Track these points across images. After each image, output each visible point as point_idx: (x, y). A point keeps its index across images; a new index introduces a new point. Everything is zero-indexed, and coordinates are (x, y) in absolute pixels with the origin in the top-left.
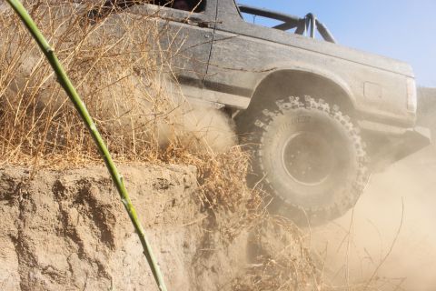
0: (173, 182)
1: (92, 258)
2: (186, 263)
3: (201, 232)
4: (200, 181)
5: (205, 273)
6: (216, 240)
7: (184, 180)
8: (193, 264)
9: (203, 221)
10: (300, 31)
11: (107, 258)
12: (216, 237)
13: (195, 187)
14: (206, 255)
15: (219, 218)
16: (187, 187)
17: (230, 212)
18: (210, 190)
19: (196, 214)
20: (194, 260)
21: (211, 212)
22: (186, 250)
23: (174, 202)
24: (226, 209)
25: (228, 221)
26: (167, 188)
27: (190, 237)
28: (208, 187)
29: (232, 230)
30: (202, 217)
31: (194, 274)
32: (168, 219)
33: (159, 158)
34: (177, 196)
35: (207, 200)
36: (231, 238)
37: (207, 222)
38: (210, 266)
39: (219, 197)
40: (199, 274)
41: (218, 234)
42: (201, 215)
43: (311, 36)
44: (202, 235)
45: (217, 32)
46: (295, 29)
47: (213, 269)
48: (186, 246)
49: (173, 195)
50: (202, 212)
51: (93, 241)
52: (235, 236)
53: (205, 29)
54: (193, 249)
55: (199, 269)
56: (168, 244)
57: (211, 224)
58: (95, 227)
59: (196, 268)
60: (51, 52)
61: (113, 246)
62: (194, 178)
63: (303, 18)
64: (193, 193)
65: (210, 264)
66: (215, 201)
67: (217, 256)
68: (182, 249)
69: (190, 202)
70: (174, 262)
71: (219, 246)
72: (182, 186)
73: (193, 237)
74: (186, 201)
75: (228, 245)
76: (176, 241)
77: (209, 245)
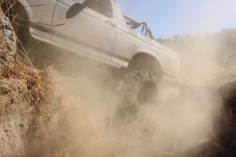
0: (11, 89)
2: (22, 136)
3: (31, 117)
5: (35, 140)
6: (40, 121)
7: (19, 88)
8: (26, 136)
9: (32, 111)
14: (35, 130)
16: (20, 92)
18: (35, 93)
19: (27, 107)
21: (36, 105)
23: (12, 101)
24: (46, 103)
25: (47, 110)
26: (7, 93)
28: (34, 91)
29: (49, 115)
33: (2, 76)
34: (14, 97)
36: (49, 119)
38: (37, 136)
39: (41, 96)
42: (31, 107)
48: (21, 126)
49: (11, 97)
50: (31, 105)
54: (26, 127)
56: (9, 126)
57: (37, 112)
59: (28, 138)
62: (25, 86)
65: (37, 134)
67: (41, 130)
69: (23, 100)
70: (14, 136)
71: (42, 124)
72: (18, 91)
73: (26, 120)
74: (20, 100)
75: (47, 123)
76: (15, 124)
77: (36, 124)
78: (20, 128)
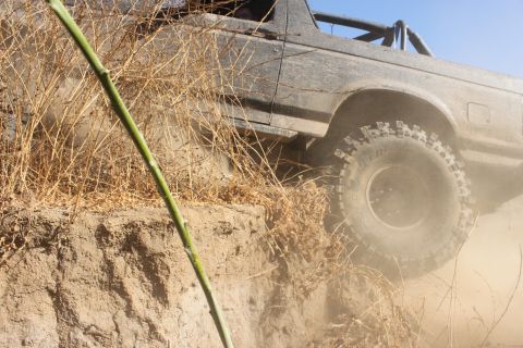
0: (237, 226)
1: (142, 316)
2: (253, 323)
3: (270, 286)
4: (270, 224)
5: (275, 335)
6: (288, 295)
7: (251, 223)
8: (260, 324)
9: (273, 272)
10: (388, 43)
11: (160, 316)
12: (288, 291)
13: (262, 232)
14: (277, 313)
15: (291, 269)
16: (253, 232)
17: (304, 261)
18: (281, 235)
19: (264, 264)
20: (262, 319)
21: (281, 261)
22: (253, 307)
23: (238, 249)
24: (300, 258)
25: (303, 272)
26: (230, 233)
27: (257, 291)
28: (278, 231)
29: (307, 283)
30: (271, 267)
31: (261, 336)
32: (231, 270)
33: (220, 197)
34: (242, 242)
35: (277, 247)
36: (307, 293)
37: (277, 273)
38: (282, 325)
39: (291, 243)
40: (268, 335)
41: (290, 287)
42: (270, 265)
43: (402, 48)
44: (272, 289)
45: (288, 45)
46: (382, 39)
47: (285, 331)
48: (252, 302)
49: (237, 240)
50: (271, 261)
51: (143, 296)
52: (311, 290)
53: (274, 42)
54: (261, 305)
55: (268, 330)
56: (231, 300)
57: (283, 276)
58: (146, 279)
59: (264, 329)
60: (105, 74)
61: (167, 302)
62: (262, 221)
63: (391, 26)
64: (261, 239)
65: (282, 323)
66: (286, 247)
67: (290, 314)
68: (247, 307)
69: (257, 249)
70: (238, 322)
71: (293, 302)
72: (248, 230)
73: (261, 292)
74: (252, 248)
75: (302, 301)
76: (241, 297)
77: (279, 301)
78: (248, 306)
